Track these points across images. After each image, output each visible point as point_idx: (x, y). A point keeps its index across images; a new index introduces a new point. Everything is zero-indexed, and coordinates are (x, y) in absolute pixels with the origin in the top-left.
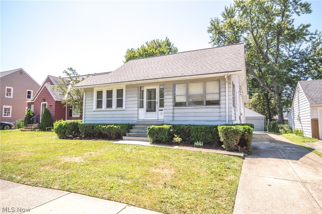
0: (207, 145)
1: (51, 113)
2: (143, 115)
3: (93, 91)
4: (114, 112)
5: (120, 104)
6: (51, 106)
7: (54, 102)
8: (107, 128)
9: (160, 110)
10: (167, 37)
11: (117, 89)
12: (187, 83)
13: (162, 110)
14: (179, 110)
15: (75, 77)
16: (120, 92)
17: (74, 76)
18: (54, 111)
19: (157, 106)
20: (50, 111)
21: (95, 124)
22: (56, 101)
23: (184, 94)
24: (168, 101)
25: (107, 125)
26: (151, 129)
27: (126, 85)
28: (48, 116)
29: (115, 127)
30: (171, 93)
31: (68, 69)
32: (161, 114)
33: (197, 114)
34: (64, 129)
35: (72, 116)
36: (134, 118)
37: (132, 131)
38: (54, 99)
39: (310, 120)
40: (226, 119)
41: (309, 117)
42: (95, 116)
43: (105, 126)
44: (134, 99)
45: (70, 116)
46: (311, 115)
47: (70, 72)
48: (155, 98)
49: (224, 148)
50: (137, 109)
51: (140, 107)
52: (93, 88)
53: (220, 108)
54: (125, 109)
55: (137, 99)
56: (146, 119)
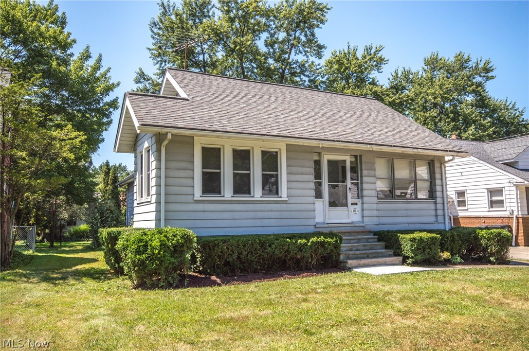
2: (322, 213)
3: (192, 144)
4: (258, 207)
9: (352, 204)
11: (263, 150)
12: (391, 158)
13: (356, 204)
14: (385, 205)
19: (350, 195)
23: (386, 176)
24: (369, 187)
27: (287, 145)
32: (355, 211)
33: (409, 213)
36: (307, 220)
42: (202, 215)
43: (305, 241)
48: (344, 180)
49: (494, 261)
50: (313, 199)
51: (316, 197)
52: (192, 137)
53: (436, 203)
54: (287, 199)
55: (312, 178)
56: (329, 221)
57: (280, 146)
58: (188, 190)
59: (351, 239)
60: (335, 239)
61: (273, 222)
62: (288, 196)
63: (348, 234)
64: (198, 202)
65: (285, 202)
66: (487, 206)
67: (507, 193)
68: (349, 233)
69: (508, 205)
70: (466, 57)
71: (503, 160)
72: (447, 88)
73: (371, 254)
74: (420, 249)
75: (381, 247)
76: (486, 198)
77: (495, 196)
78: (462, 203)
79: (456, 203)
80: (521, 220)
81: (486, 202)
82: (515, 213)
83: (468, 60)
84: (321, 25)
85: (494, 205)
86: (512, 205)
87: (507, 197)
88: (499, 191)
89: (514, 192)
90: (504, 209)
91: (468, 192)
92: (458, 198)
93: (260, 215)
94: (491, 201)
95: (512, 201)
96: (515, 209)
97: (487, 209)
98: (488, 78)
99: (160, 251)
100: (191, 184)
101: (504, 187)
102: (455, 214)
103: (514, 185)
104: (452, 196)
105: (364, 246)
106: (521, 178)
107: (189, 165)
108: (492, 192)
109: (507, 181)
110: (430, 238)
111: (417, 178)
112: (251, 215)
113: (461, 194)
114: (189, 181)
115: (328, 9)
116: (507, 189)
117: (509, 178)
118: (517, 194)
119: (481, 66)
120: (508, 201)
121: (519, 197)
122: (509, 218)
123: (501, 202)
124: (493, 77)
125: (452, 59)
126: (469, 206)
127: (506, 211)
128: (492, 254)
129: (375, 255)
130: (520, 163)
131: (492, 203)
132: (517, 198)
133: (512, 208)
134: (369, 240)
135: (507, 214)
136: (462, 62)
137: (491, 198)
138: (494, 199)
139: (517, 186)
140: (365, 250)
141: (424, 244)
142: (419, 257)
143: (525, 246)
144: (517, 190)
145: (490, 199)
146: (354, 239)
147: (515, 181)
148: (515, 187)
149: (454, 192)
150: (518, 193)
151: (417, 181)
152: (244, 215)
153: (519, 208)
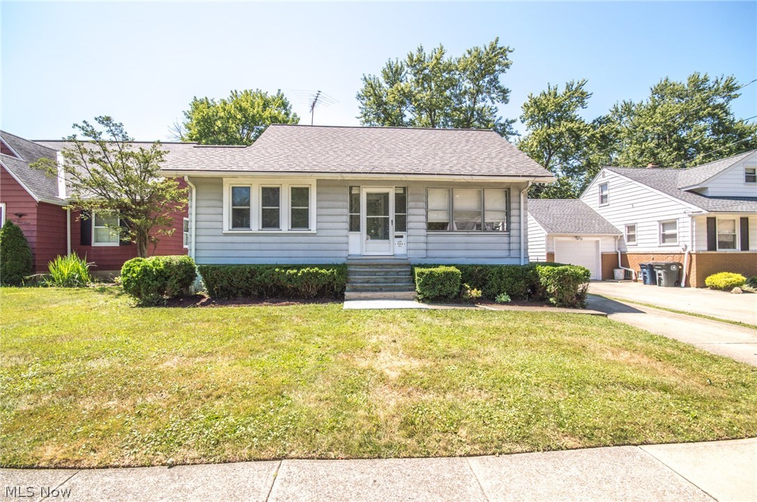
0: (516, 299)
1: (25, 234)
2: (360, 246)
3: (221, 185)
4: (285, 239)
5: (300, 219)
6: (20, 215)
7: (34, 205)
8: (299, 274)
9: (396, 237)
10: (279, 90)
11: (293, 186)
12: (450, 188)
13: (402, 237)
14: (438, 238)
15: (117, 142)
16: (300, 195)
17: (114, 140)
18: (36, 229)
19: (392, 227)
20: (22, 230)
21: (258, 266)
22: (41, 203)
23: (444, 208)
24: (416, 219)
25: (299, 267)
26: (427, 275)
27: (318, 180)
28: (21, 245)
29: (324, 271)
30: (423, 204)
31: (96, 119)
32: (400, 244)
33: (471, 246)
34: (156, 280)
35: (91, 244)
36: (338, 252)
37: (353, 280)
38: (31, 196)
39: (545, 254)
40: (520, 255)
41: (544, 250)
42: (230, 246)
43: (295, 271)
44: (339, 211)
45: (82, 244)
46: (547, 248)
47: (99, 128)
48: (387, 213)
49: (555, 302)
50: (345, 232)
51: (351, 230)
52: (221, 179)
53: (509, 236)
54: (316, 232)
55: (346, 211)
56: (366, 254)
57: (311, 183)
58: (218, 225)
59: (377, 272)
60: (331, 270)
61: (301, 254)
62: (317, 230)
63: (380, 267)
64: (226, 235)
65: (314, 235)
66: (657, 240)
67: (681, 225)
68: (381, 265)
69: (681, 239)
70: (701, 77)
71: (686, 187)
72: (670, 115)
73: (385, 287)
74: (428, 284)
75: (408, 280)
76: (657, 232)
77: (667, 230)
78: (631, 238)
79: (625, 238)
80: (694, 257)
81: (657, 236)
82: (689, 249)
83: (706, 80)
84: (506, 70)
85: (666, 240)
86: (686, 239)
87: (681, 230)
88: (673, 224)
89: (689, 224)
90: (677, 244)
91: (639, 225)
92: (628, 232)
93: (286, 246)
94: (664, 236)
95: (686, 234)
96: (689, 244)
97: (658, 244)
98: (730, 98)
99: (138, 275)
100: (220, 219)
101: (678, 219)
102: (623, 250)
103: (689, 216)
104: (622, 231)
105: (386, 279)
106: (699, 207)
107: (218, 203)
108: (664, 225)
109: (682, 211)
110: (444, 273)
111: (486, 208)
112: (278, 246)
113: (631, 228)
114: (218, 217)
115: (511, 51)
116: (681, 220)
117: (684, 207)
118: (692, 226)
119: (722, 84)
120: (681, 234)
121: (694, 230)
122: (681, 254)
123: (674, 236)
124: (736, 96)
125: (685, 82)
126: (639, 241)
127: (678, 246)
128: (552, 295)
129: (389, 289)
130: (709, 190)
131: (664, 237)
132: (692, 231)
133: (685, 243)
134: (400, 273)
135: (678, 250)
136: (698, 84)
137: (663, 231)
138: (668, 232)
139: (692, 217)
140: (386, 283)
141: (434, 279)
142: (427, 293)
143: (697, 287)
144: (692, 221)
145: (662, 233)
146: (380, 272)
147: (692, 211)
148: (690, 218)
149: (624, 227)
150: (694, 225)
151: (485, 212)
152: (270, 246)
153: (694, 242)
